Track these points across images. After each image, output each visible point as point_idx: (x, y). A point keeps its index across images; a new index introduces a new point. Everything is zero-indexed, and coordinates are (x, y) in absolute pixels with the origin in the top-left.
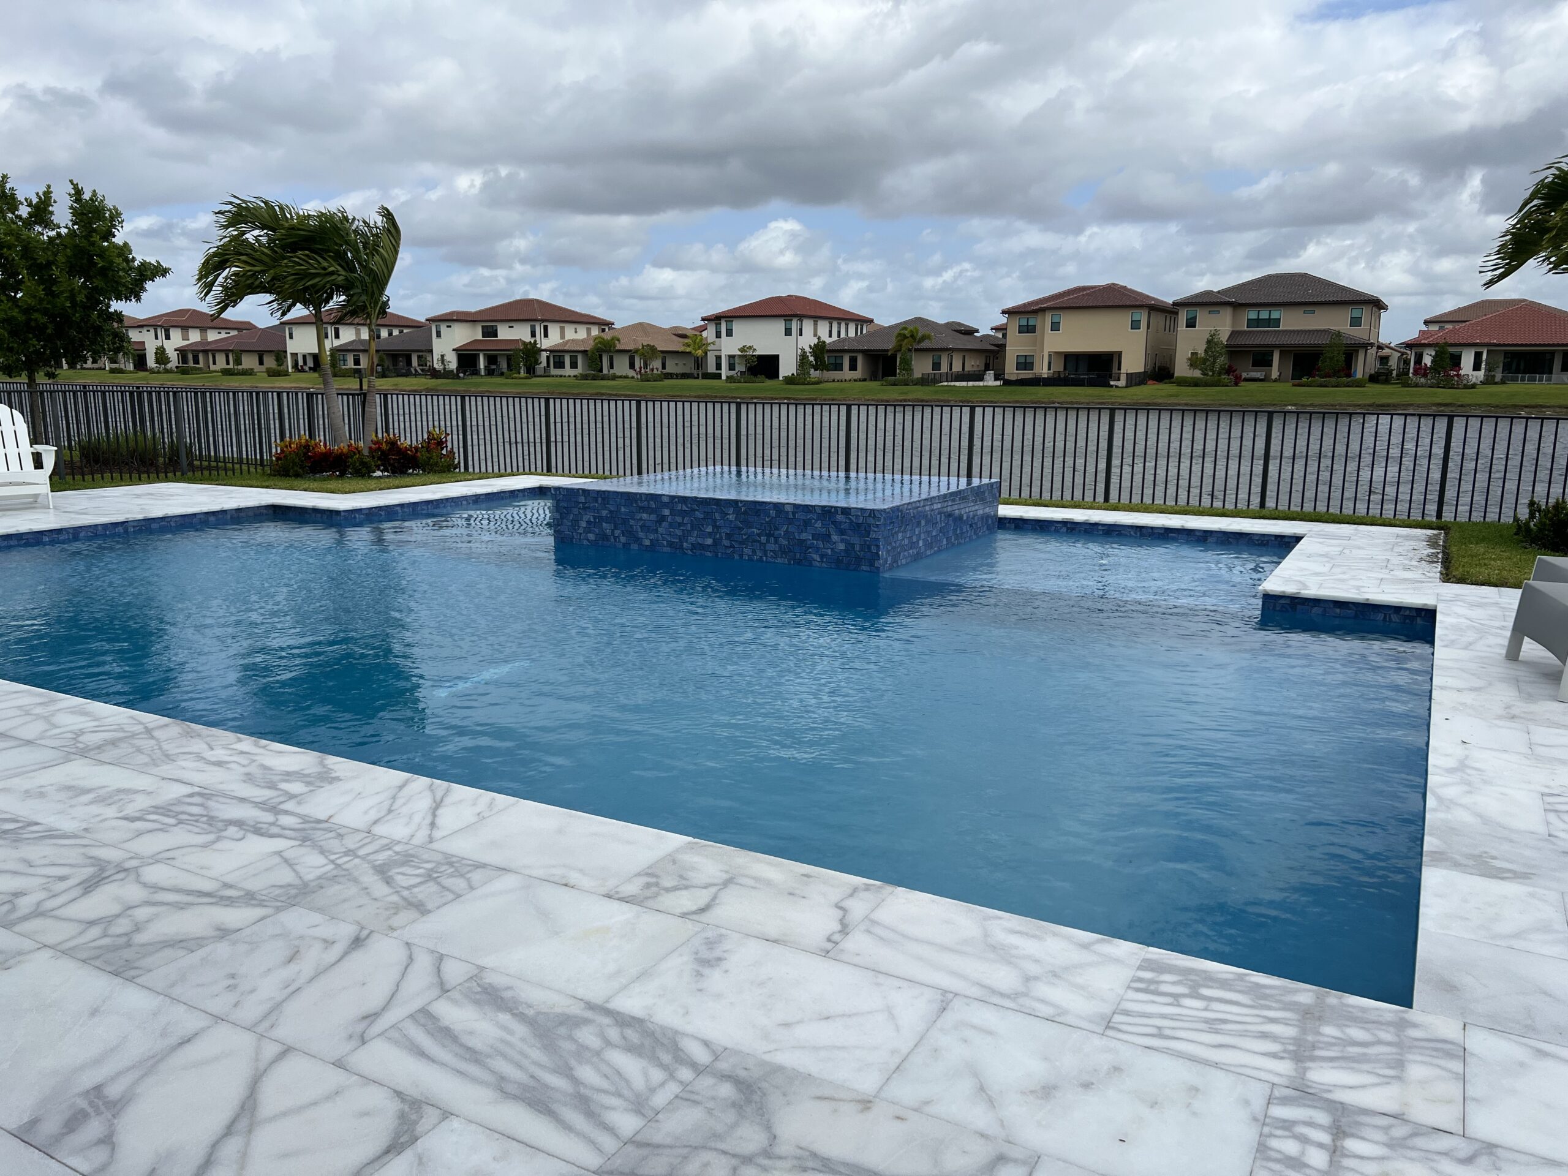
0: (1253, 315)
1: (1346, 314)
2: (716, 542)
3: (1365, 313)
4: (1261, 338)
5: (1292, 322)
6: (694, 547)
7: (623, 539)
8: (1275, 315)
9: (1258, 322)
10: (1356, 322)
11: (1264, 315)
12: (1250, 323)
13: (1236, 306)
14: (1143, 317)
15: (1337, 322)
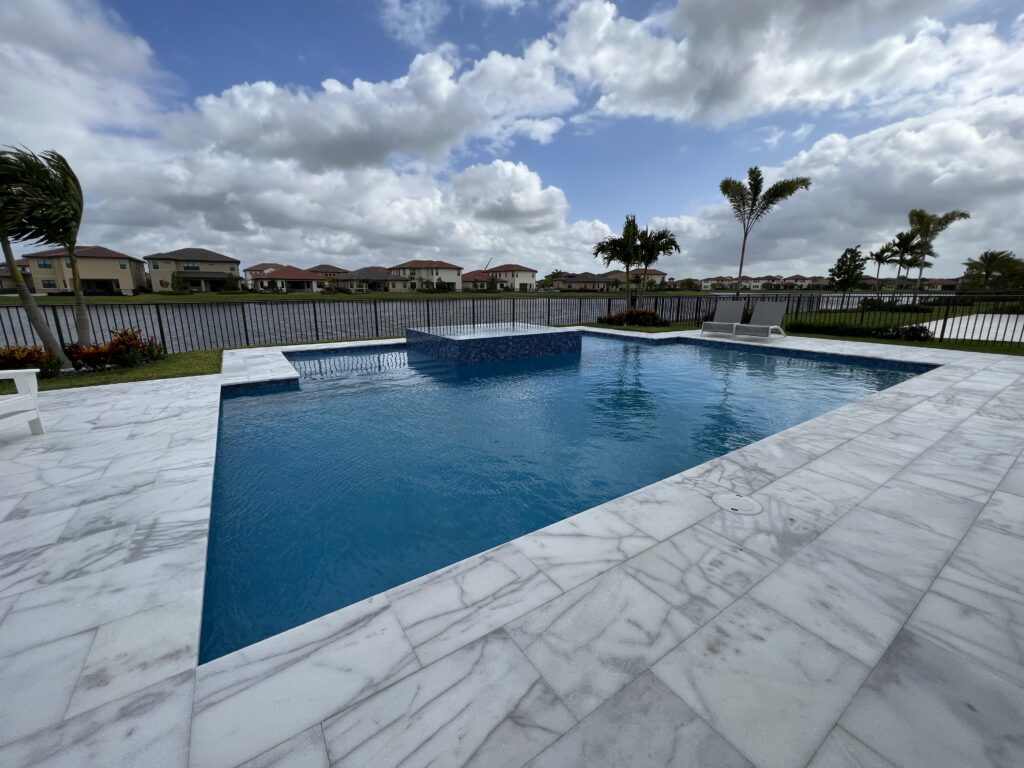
0: (186, 265)
1: (229, 266)
2: (530, 352)
3: (234, 266)
4: (192, 274)
5: (204, 268)
6: (522, 355)
7: (492, 358)
8: (196, 265)
9: (188, 268)
10: (232, 269)
11: (191, 265)
12: (185, 268)
13: (176, 261)
14: (127, 263)
15: (225, 269)
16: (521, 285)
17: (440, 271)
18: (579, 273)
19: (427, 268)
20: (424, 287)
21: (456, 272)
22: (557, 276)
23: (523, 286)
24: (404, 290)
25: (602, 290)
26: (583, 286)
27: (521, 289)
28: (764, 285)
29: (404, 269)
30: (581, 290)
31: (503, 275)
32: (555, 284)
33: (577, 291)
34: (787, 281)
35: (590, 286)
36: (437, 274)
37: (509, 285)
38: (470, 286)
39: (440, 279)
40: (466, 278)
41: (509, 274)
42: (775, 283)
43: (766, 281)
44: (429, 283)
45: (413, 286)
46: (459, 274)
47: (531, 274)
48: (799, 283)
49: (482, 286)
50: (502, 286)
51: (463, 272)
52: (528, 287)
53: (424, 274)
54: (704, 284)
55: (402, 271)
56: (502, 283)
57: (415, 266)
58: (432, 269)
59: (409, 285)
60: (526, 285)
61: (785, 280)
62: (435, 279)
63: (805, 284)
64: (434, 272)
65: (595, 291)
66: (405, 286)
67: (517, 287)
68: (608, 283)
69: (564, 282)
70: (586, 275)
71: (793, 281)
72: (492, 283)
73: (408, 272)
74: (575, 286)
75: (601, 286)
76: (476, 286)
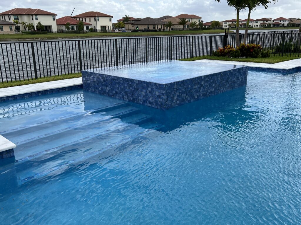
16: (101, 27)
17: (39, 17)
18: (142, 18)
19: (28, 15)
20: (27, 29)
21: (51, 18)
22: (127, 20)
23: (103, 28)
24: (11, 32)
25: (160, 30)
26: (146, 27)
27: (101, 30)
28: (261, 25)
29: (9, 15)
30: (145, 31)
31: (88, 19)
32: (127, 26)
33: (143, 31)
34: (275, 22)
35: (151, 27)
36: (37, 19)
37: (93, 27)
38: (64, 28)
39: (39, 23)
40: (60, 23)
41: (93, 19)
42: (268, 23)
43: (262, 22)
44: (31, 26)
45: (18, 28)
46: (54, 19)
47: (108, 19)
48: (282, 23)
49: (73, 28)
50: (87, 28)
51: (57, 18)
52: (107, 29)
53: (26, 19)
54: (224, 25)
55: (7, 18)
56: (88, 26)
57: (18, 13)
58: (32, 15)
59: (14, 28)
60: (105, 27)
61: (274, 20)
62: (35, 23)
63: (286, 23)
64: (34, 17)
65: (156, 31)
66: (11, 29)
67: (99, 28)
68: (164, 25)
69: (132, 24)
70: (148, 19)
71: (279, 21)
72: (80, 26)
73: (12, 18)
74: (141, 28)
75: (159, 27)
76: (68, 28)
